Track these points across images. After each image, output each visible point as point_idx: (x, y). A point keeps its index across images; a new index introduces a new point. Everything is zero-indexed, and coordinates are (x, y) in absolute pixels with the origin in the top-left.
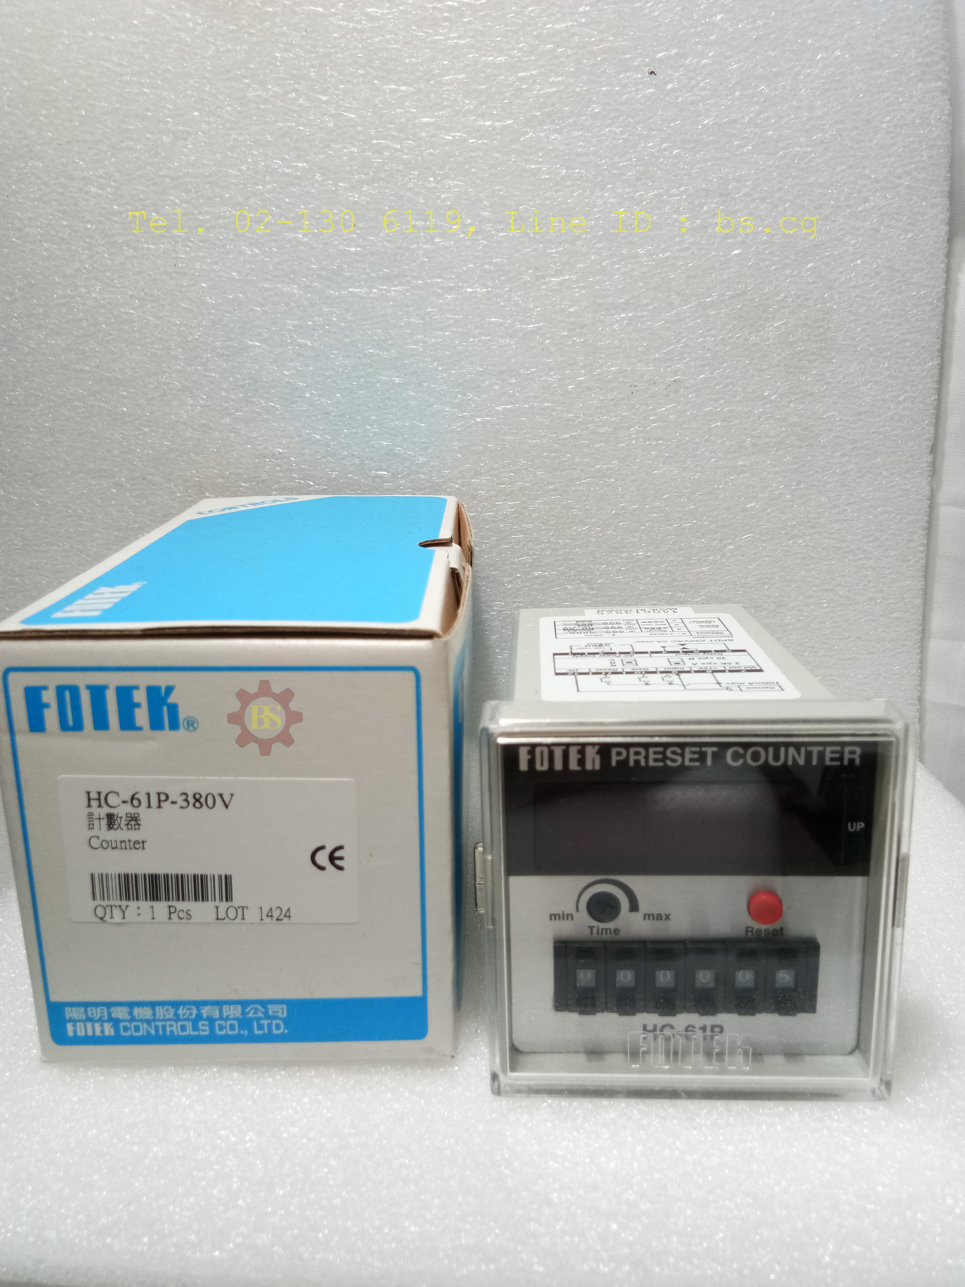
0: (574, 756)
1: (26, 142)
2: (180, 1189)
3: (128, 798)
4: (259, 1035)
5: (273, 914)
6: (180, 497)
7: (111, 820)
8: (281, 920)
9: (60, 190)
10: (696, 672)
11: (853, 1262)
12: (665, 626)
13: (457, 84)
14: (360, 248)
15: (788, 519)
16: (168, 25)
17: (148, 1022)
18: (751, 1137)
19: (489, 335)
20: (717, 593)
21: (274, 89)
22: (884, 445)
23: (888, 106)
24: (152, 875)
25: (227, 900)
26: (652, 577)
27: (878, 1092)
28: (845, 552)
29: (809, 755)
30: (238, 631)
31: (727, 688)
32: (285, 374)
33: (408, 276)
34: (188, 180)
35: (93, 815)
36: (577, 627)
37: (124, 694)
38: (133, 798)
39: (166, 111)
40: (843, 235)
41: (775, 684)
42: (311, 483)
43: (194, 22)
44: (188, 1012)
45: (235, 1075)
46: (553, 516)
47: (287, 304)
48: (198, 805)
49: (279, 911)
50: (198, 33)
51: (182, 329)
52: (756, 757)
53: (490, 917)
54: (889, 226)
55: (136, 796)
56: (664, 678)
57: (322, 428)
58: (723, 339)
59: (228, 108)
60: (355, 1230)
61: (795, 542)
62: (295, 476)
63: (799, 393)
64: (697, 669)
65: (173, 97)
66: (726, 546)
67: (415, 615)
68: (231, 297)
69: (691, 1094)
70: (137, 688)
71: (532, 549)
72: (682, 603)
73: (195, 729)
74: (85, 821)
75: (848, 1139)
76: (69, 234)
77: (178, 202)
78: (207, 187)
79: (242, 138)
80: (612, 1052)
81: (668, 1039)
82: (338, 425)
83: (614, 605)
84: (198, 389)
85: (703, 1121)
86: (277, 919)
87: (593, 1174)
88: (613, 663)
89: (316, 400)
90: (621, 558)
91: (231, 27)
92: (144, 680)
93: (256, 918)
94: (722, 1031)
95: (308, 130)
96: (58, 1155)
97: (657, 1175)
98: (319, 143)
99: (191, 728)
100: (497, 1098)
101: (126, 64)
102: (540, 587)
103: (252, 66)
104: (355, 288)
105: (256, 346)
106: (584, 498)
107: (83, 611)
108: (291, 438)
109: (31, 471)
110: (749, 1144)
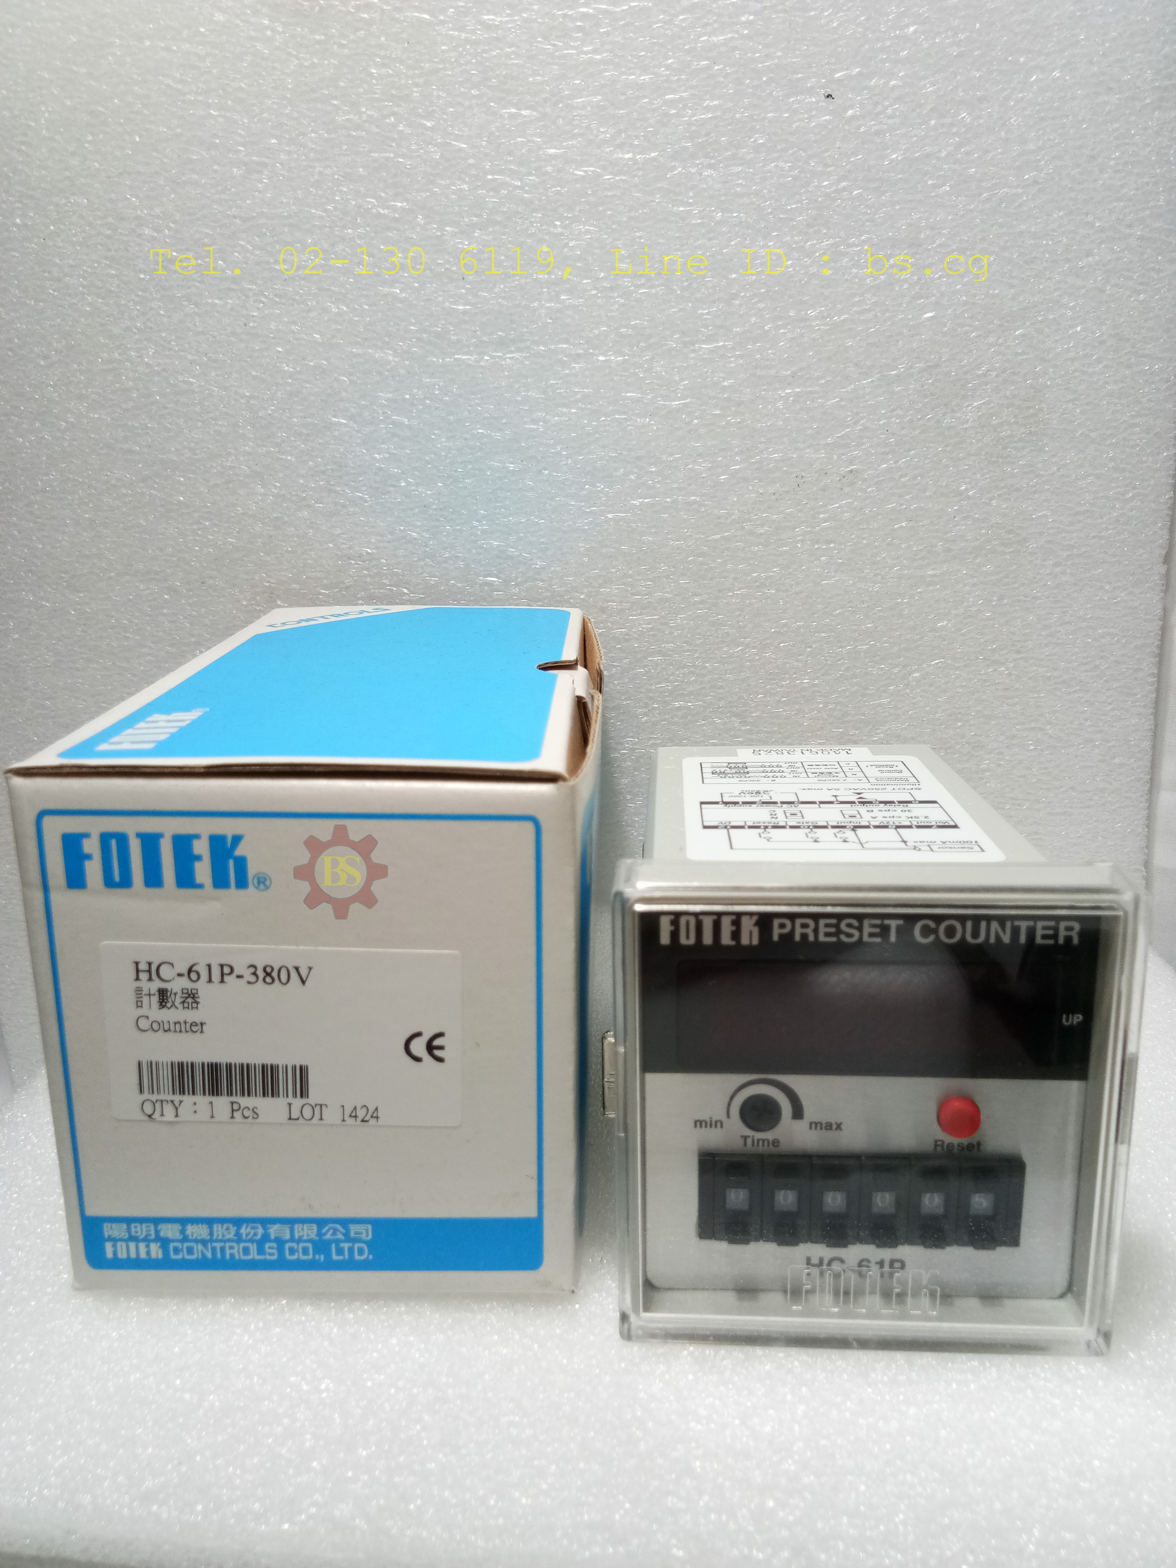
0: (727, 927)
1: (68, 174)
2: (242, 1447)
3: (184, 971)
4: (337, 1261)
5: (358, 1114)
6: (246, 606)
7: (163, 995)
8: (367, 1121)
9: (108, 232)
10: (876, 827)
11: (1063, 1553)
12: (836, 771)
13: (591, 107)
14: (469, 305)
15: (987, 641)
16: (242, 34)
17: (204, 1242)
18: (937, 1397)
19: (625, 413)
20: (899, 731)
21: (369, 112)
22: (1106, 553)
23: (1117, 138)
24: (212, 1064)
25: (302, 1096)
26: (819, 711)
27: (1094, 1345)
28: (1056, 683)
29: (1016, 931)
30: (321, 769)
31: (915, 848)
32: (375, 458)
33: (527, 340)
34: (262, 221)
35: (142, 990)
36: (728, 771)
37: (182, 844)
38: (190, 971)
39: (238, 139)
40: (1060, 295)
41: (974, 843)
42: (405, 591)
43: (273, 30)
44: (252, 1232)
45: (309, 1309)
46: (699, 634)
47: (380, 373)
48: (268, 979)
49: (364, 1111)
50: (277, 44)
51: (252, 402)
52: (950, 932)
53: (621, 1122)
54: (1117, 285)
55: (194, 968)
56: (837, 834)
57: (419, 524)
58: (911, 421)
59: (313, 135)
60: (454, 1501)
61: (995, 670)
62: (386, 581)
63: (1002, 488)
64: (877, 824)
65: (246, 121)
66: (910, 674)
67: (535, 753)
68: (312, 364)
69: (864, 1344)
70: (197, 837)
71: (673, 674)
72: (855, 743)
73: (267, 888)
74: (131, 997)
75: (1057, 1402)
76: (118, 286)
77: (251, 248)
78: (286, 230)
79: (328, 171)
80: (769, 1290)
81: (837, 1276)
82: (438, 520)
83: (772, 744)
84: (270, 475)
85: (879, 1377)
86: (363, 1121)
87: (744, 1439)
88: (773, 815)
89: (413, 490)
90: (782, 686)
91: (317, 37)
92: (206, 828)
93: (338, 1120)
94: (903, 1266)
95: (409, 163)
96: (94, 1402)
97: (823, 1442)
98: (422, 178)
99: (262, 886)
100: (626, 1343)
101: (189, 80)
102: (682, 721)
103: (342, 84)
104: (464, 354)
105: (341, 424)
106: (737, 613)
107: (133, 742)
108: (382, 536)
109: (66, 572)
110: (936, 1406)
